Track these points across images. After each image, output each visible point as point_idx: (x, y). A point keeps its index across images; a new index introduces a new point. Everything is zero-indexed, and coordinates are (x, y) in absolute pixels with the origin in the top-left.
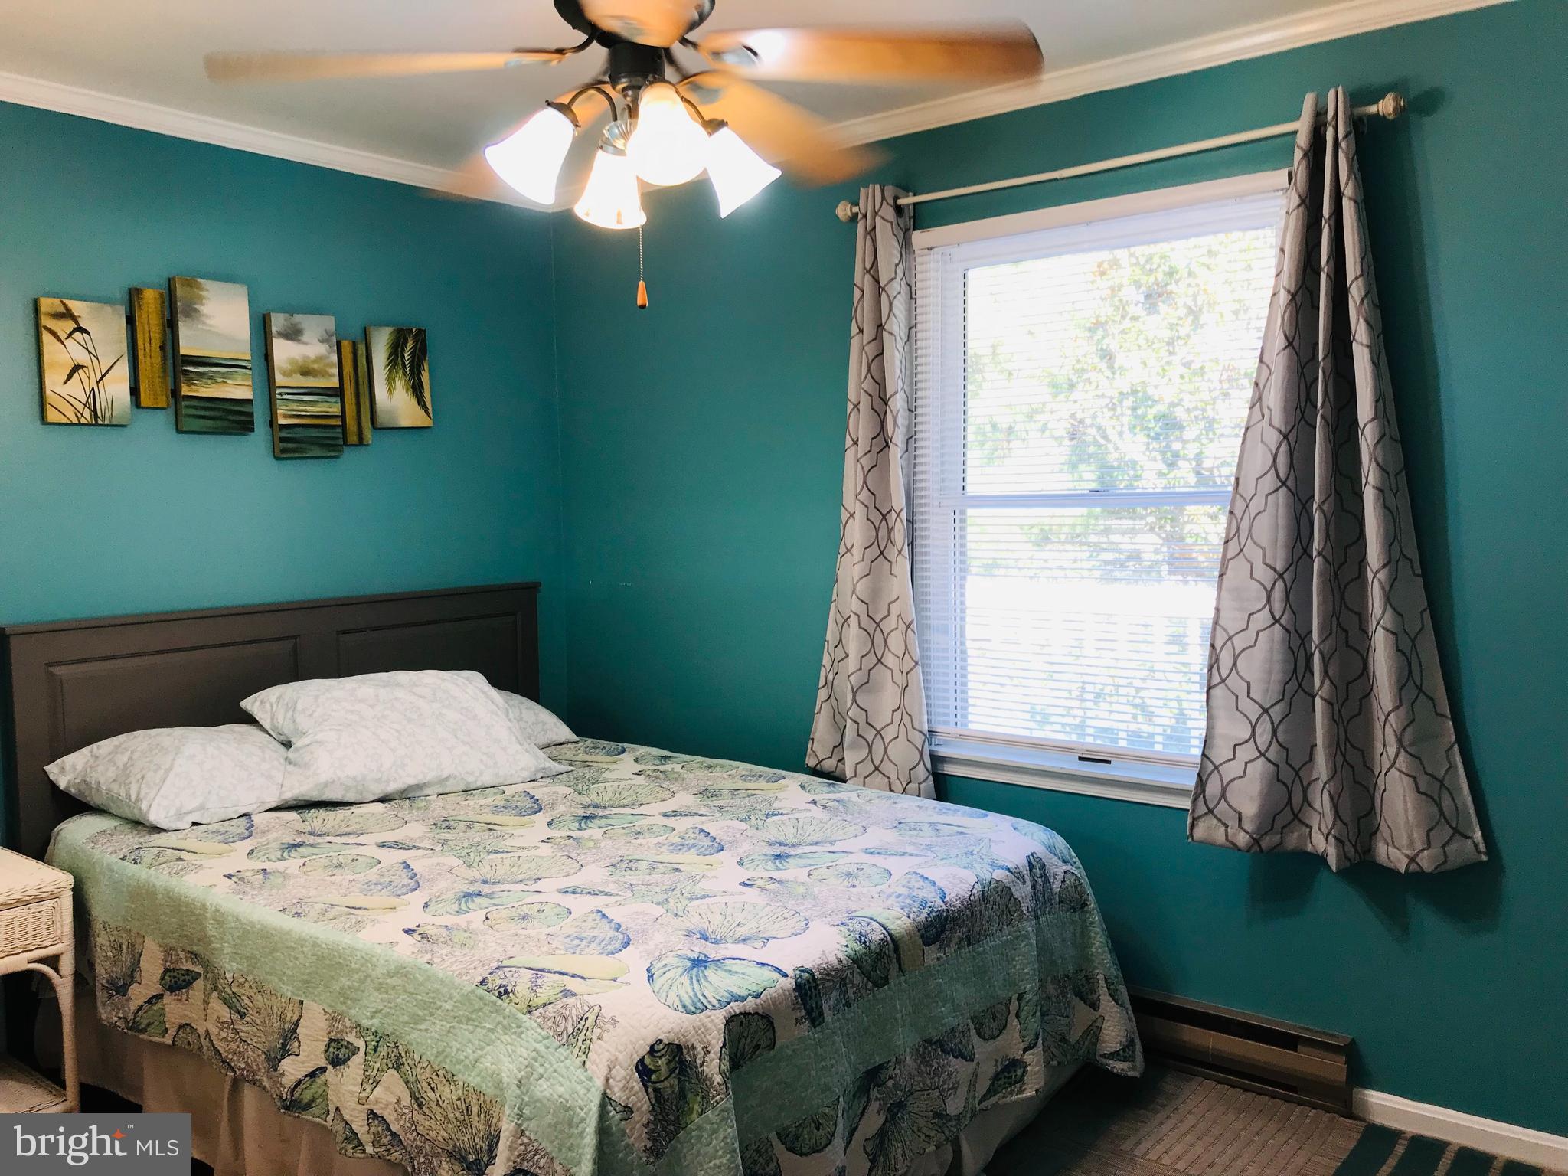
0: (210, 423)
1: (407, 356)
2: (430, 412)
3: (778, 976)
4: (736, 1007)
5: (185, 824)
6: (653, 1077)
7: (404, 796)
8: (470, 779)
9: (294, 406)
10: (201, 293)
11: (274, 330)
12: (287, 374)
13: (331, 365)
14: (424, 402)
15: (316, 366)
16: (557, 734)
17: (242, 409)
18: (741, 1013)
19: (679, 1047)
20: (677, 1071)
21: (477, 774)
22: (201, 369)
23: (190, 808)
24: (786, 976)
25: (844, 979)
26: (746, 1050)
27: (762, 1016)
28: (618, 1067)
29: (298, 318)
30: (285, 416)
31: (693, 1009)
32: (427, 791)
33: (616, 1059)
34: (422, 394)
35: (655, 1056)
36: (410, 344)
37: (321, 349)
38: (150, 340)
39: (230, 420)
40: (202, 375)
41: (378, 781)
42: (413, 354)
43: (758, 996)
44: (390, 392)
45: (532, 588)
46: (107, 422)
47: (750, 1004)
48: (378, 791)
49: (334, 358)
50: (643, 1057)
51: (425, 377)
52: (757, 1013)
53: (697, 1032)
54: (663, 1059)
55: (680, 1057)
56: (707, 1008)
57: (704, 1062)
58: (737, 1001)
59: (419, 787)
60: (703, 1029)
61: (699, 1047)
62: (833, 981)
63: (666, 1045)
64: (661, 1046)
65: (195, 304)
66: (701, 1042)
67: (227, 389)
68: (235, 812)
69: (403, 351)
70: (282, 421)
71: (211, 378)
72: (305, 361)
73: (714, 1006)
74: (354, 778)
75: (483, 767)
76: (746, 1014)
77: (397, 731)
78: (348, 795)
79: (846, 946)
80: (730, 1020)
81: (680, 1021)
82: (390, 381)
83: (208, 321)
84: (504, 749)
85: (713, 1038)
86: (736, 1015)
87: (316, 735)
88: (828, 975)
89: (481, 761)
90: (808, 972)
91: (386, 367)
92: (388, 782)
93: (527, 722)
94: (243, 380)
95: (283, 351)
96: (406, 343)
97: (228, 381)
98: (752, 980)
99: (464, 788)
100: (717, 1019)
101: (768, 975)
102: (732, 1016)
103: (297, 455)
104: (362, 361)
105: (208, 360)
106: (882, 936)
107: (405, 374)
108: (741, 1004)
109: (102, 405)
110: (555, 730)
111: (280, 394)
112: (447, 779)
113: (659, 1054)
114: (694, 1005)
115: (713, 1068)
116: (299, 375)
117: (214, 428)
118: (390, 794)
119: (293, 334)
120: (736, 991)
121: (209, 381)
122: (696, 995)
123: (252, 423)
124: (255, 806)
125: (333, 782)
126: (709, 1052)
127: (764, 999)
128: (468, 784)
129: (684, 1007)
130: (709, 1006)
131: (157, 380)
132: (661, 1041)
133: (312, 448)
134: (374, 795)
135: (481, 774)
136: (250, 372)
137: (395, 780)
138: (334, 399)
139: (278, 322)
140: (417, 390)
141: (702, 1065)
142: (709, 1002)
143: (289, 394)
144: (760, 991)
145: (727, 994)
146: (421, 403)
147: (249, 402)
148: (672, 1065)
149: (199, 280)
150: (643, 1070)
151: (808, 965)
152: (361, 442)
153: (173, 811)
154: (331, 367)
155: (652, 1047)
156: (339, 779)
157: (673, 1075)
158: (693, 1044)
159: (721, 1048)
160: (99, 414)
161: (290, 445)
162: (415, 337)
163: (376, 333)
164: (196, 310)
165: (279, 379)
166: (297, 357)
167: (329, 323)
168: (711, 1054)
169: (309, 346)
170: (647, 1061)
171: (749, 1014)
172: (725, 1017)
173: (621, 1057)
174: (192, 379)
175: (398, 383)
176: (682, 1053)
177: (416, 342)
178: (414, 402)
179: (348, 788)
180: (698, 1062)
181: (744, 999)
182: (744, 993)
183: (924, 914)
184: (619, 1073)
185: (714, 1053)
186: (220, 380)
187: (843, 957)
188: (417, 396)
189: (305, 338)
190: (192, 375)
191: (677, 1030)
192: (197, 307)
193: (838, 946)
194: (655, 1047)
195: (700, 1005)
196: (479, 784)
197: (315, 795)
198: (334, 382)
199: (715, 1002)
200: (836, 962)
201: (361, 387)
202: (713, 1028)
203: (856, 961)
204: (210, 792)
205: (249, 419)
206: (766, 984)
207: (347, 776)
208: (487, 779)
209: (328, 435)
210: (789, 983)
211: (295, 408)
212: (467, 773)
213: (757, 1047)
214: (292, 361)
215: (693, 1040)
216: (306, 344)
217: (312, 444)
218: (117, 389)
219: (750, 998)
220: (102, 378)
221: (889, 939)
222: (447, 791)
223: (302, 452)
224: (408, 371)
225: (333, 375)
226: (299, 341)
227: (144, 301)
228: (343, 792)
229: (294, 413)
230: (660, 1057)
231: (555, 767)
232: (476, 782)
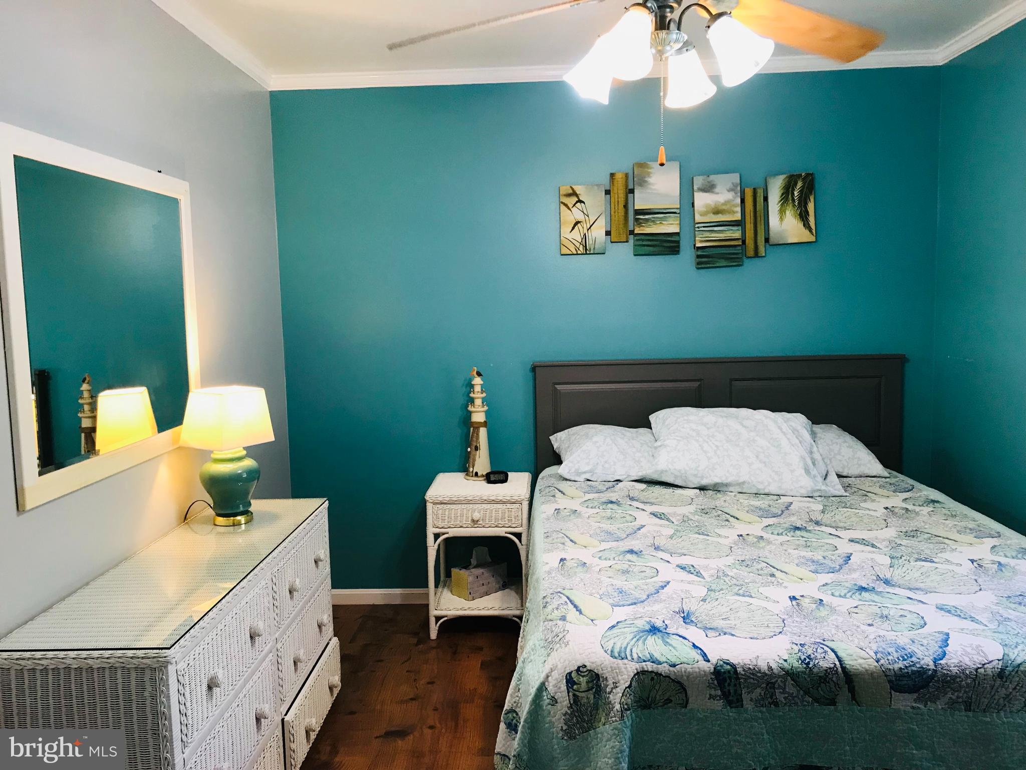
0: (651, 249)
1: (796, 193)
2: (814, 231)
3: (701, 658)
4: (649, 666)
5: (581, 478)
6: (575, 687)
7: (716, 489)
8: (760, 487)
9: (708, 234)
10: (649, 170)
11: (695, 188)
12: (703, 214)
13: (735, 206)
14: (809, 224)
15: (724, 207)
16: (869, 469)
17: (673, 239)
18: (652, 672)
19: (597, 675)
20: (594, 690)
21: (766, 484)
22: (647, 217)
23: (584, 470)
24: (708, 661)
25: (774, 684)
26: (657, 699)
27: (673, 681)
28: (556, 671)
29: (712, 177)
30: (701, 241)
31: (617, 655)
32: (731, 489)
33: (557, 666)
34: (807, 219)
35: (579, 674)
36: (800, 184)
37: (729, 196)
38: (618, 203)
39: (664, 246)
40: (647, 220)
41: (695, 476)
42: (801, 192)
43: (674, 666)
44: (781, 219)
45: (901, 360)
46: (592, 252)
47: (664, 669)
48: (697, 482)
49: (739, 201)
50: (572, 671)
51: (811, 207)
52: (669, 677)
53: (612, 670)
54: (585, 678)
55: (597, 682)
56: (627, 658)
57: (611, 691)
58: (653, 662)
59: (727, 485)
60: (617, 671)
61: (610, 682)
62: (758, 681)
63: (588, 670)
64: (585, 670)
65: (645, 178)
66: (613, 678)
67: (663, 227)
68: (612, 478)
69: (793, 190)
70: (699, 245)
71: (653, 221)
72: (716, 205)
73: (633, 659)
74: (680, 471)
75: (771, 481)
76: (658, 674)
77: (717, 446)
78: (677, 481)
79: (785, 661)
80: (641, 674)
81: (603, 659)
82: (782, 212)
83: (653, 187)
84: (792, 471)
85: (623, 680)
86: (647, 671)
87: (664, 441)
88: (753, 674)
89: (771, 476)
90: (731, 666)
91: (777, 204)
92: (702, 477)
93: (843, 456)
94: (674, 221)
95: (702, 200)
96: (796, 184)
97: (663, 222)
98: (677, 654)
99: (756, 492)
100: (631, 668)
101: (695, 655)
102: (643, 671)
103: (710, 266)
104: (760, 200)
105: (649, 211)
106: (832, 666)
107: (794, 206)
108: (655, 666)
109: (590, 243)
110: (869, 465)
111: (698, 228)
112: (744, 483)
113: (582, 674)
114: (619, 653)
115: (616, 698)
116: (712, 214)
117: (653, 252)
118: (705, 486)
119: (709, 188)
120: (657, 655)
121: (651, 224)
122: (626, 648)
123: (679, 247)
124: (625, 476)
125: (666, 471)
126: (617, 687)
127: (678, 669)
128: (758, 489)
129: (612, 651)
130: (629, 658)
131: (621, 226)
132: (585, 666)
133: (719, 260)
134: (694, 483)
135: (769, 484)
136: (678, 215)
137: (707, 478)
138: (735, 228)
139: (699, 181)
140: (803, 216)
141: (610, 693)
142: (631, 655)
143: (704, 227)
144: (677, 663)
145: (648, 656)
146: (807, 225)
147: (677, 234)
148: (590, 685)
149: (648, 163)
150: (570, 681)
151: (734, 661)
152: (756, 255)
153: (573, 470)
154: (736, 207)
155: (579, 667)
156: (670, 469)
157: (591, 692)
158: (607, 677)
159: (626, 688)
160: (588, 248)
161: (704, 260)
162: (804, 180)
163: (772, 181)
164: (646, 182)
165: (698, 218)
166: (711, 203)
167: (735, 178)
168: (618, 689)
169: (720, 195)
170: (573, 675)
171: (661, 675)
172: (637, 669)
173: (559, 666)
174: (641, 223)
175: (788, 212)
176: (599, 680)
177: (804, 183)
178: (801, 225)
179: (676, 477)
180: (608, 690)
181: (660, 663)
182: (663, 659)
183: (901, 665)
184: (555, 675)
185: (621, 689)
186: (658, 222)
187: (774, 666)
188: (803, 220)
189: (716, 190)
190: (641, 221)
191: (599, 663)
192: (646, 179)
193: (777, 659)
194: (581, 668)
195: (623, 655)
196: (766, 491)
197: (656, 477)
198: (738, 217)
199: (635, 656)
200: (766, 668)
201: (759, 219)
202: (626, 673)
203: (790, 674)
204: (597, 464)
205: (676, 245)
206: (685, 660)
207: (675, 469)
208: (773, 489)
209: (731, 252)
210: (708, 667)
211: (710, 236)
212: (759, 482)
213: (669, 701)
214: (707, 206)
215: (607, 675)
216: (718, 193)
217: (720, 258)
218: (598, 233)
219: (665, 664)
220: (590, 228)
221: (840, 669)
222: (744, 491)
223: (714, 264)
224: (796, 203)
225: (737, 212)
226: (713, 192)
227: (616, 180)
228: (674, 479)
229: (707, 239)
230: (583, 676)
231: (830, 491)
232: (764, 489)
